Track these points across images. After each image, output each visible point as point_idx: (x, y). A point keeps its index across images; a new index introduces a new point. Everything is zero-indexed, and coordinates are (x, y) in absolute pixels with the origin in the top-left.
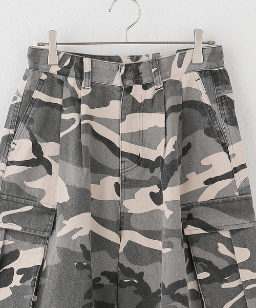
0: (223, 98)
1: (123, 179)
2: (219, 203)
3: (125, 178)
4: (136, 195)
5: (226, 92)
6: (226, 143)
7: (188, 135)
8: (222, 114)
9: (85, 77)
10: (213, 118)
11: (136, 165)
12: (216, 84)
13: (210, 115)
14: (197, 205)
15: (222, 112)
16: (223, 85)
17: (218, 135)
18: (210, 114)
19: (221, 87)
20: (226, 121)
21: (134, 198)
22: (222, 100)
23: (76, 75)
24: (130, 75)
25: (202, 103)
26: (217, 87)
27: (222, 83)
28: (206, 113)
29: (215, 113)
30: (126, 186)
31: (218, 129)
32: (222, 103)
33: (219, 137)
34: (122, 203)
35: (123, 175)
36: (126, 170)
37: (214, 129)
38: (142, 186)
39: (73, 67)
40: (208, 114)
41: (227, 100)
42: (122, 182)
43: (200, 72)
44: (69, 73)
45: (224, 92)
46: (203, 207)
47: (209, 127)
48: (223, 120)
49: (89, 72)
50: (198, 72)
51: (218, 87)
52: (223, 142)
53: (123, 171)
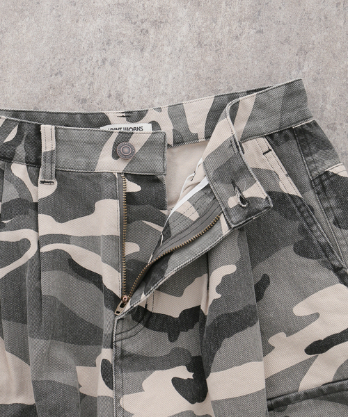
0: (324, 177)
1: (119, 354)
2: (343, 390)
3: (123, 351)
4: (145, 384)
5: (328, 163)
6: (342, 267)
7: (260, 260)
8: (326, 210)
9: (45, 160)
10: (309, 220)
11: (141, 326)
12: (306, 152)
13: (302, 216)
14: (298, 399)
15: (326, 205)
16: (321, 151)
17: (324, 251)
18: (302, 213)
19: (316, 156)
20: (336, 222)
21: (141, 390)
22: (322, 182)
23: (27, 157)
24: (126, 150)
25: (283, 194)
26: (307, 158)
27: (319, 148)
28: (293, 212)
29: (312, 210)
30: (123, 368)
31: (322, 240)
32: (324, 188)
33: (327, 256)
34: (118, 400)
35: (119, 344)
36: (124, 335)
37: (315, 242)
38: (154, 368)
39: (23, 143)
40: (298, 214)
41: (332, 179)
42: (116, 359)
43: (270, 137)
44: (13, 154)
45: (323, 164)
46: (311, 401)
47: (302, 238)
48: (331, 221)
49: (52, 151)
50: (265, 136)
51: (310, 158)
52: (336, 264)
53: (119, 337)
